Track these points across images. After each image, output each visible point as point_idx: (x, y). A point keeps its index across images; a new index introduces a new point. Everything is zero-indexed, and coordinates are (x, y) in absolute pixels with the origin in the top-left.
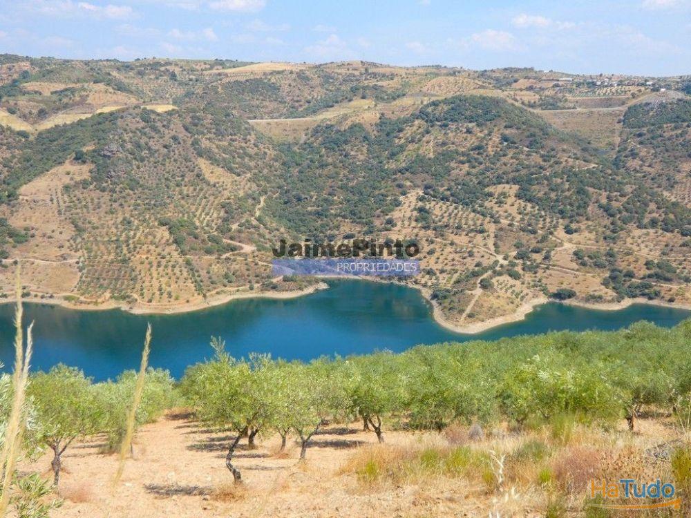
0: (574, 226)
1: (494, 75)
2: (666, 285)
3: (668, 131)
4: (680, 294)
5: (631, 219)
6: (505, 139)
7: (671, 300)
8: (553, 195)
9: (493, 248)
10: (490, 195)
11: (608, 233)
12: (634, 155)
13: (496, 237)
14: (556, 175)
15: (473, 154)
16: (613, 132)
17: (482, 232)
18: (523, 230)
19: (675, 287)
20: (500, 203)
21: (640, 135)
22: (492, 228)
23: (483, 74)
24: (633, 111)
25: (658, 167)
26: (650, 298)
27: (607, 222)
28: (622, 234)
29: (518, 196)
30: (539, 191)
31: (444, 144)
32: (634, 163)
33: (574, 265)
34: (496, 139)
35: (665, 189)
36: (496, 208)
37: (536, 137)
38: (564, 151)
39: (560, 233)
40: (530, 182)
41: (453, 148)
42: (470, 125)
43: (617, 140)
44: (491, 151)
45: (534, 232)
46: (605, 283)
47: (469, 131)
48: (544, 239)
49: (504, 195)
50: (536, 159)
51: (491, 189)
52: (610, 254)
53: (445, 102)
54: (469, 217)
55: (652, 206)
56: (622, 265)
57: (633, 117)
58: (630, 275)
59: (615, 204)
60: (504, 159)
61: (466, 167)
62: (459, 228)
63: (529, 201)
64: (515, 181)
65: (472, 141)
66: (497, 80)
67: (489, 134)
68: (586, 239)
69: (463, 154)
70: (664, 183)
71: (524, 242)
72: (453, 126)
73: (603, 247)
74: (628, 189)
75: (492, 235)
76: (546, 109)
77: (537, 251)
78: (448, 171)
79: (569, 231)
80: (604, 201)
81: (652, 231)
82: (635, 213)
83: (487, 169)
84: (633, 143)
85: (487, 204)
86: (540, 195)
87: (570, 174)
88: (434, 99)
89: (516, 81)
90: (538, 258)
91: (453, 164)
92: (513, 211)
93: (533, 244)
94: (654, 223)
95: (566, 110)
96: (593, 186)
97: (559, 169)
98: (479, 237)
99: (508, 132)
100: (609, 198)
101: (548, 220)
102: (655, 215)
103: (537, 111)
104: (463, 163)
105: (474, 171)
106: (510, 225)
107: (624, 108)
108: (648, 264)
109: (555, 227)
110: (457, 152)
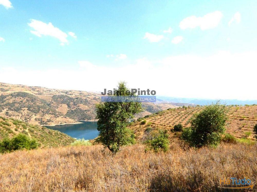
0: (36, 114)
1: (32, 87)
2: (49, 123)
3: (59, 99)
4: (51, 124)
5: (46, 113)
6: (27, 100)
7: (49, 125)
8: (34, 110)
9: (20, 118)
10: (22, 110)
11: (42, 115)
12: (53, 103)
13: (21, 116)
14: (35, 106)
15: (20, 102)
16: (50, 99)
17: (18, 116)
18: (27, 115)
19: (50, 123)
20: (23, 111)
21: (54, 100)
22: (20, 115)
23: (30, 87)
24: (54, 96)
25: (56, 105)
26: (46, 125)
27: (42, 114)
28: (44, 115)
29: (27, 110)
30: (31, 109)
31: (14, 100)
32: (52, 104)
33: (35, 120)
34: (25, 100)
35: (57, 108)
36: (22, 112)
37: (33, 99)
38: (38, 102)
39: (34, 115)
40: (30, 107)
41: (16, 101)
42: (21, 97)
43: (50, 100)
44: (24, 102)
45: (29, 116)
46: (39, 123)
47: (20, 98)
48: (30, 116)
49: (25, 109)
50: (32, 103)
51: (22, 109)
52: (42, 119)
53: (17, 93)
54: (17, 113)
55: (51, 111)
56: (43, 120)
57: (54, 97)
58: (44, 121)
59: (44, 111)
60: (26, 103)
61: (18, 105)
62: (14, 115)
63: (29, 110)
64: (27, 107)
65: (21, 100)
66: (33, 88)
67: (24, 99)
68: (38, 116)
69: (18, 102)
70: (56, 107)
71: (26, 117)
72: (17, 97)
73: (41, 117)
74: (47, 109)
75: (20, 116)
76: (39, 95)
77: (28, 119)
78: (14, 105)
79: (35, 115)
80: (43, 110)
81: (49, 115)
82: (47, 112)
83: (22, 105)
84: (53, 101)
85: (21, 111)
86: (32, 109)
87: (38, 106)
88: (15, 92)
89: (36, 89)
90: (28, 120)
91: (16, 104)
92: (26, 112)
93: (28, 117)
94: (50, 114)
95: (43, 95)
96: (41, 108)
97: (36, 105)
98: (18, 117)
99: (28, 99)
100: (44, 110)
101: (32, 113)
102: (51, 112)
103: (37, 95)
104: (18, 104)
105: (20, 105)
106: (25, 115)
107: (53, 95)
108: (47, 120)
109: (33, 115)
110: (17, 102)
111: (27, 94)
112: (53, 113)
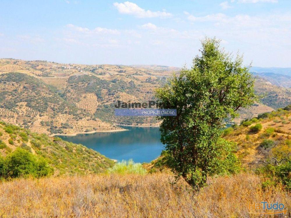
0: (42, 114)
1: (32, 63)
2: (65, 130)
3: (80, 84)
4: (69, 132)
5: (60, 111)
6: (24, 87)
7: (66, 133)
8: (37, 105)
9: (15, 122)
10: (17, 105)
11: (52, 116)
12: (69, 92)
13: (17, 118)
14: (39, 99)
15: (14, 92)
16: (64, 85)
17: (13, 117)
18: (26, 116)
19: (67, 130)
20: (20, 108)
21: (72, 86)
22: (16, 116)
23: (28, 63)
24: (71, 78)
25: (75, 96)
26: (60, 133)
27: (52, 113)
28: (56, 116)
29: (26, 106)
30: (33, 104)
31: (4, 89)
32: (68, 94)
33: (40, 126)
34: (22, 87)
35: (77, 102)
36: (19, 109)
37: (34, 86)
38: (43, 91)
39: (38, 116)
40: (31, 101)
41: (7, 90)
42: (14, 83)
43: (65, 87)
44: (19, 91)
45: (30, 117)
46: (48, 130)
47: (13, 85)
48: (32, 118)
49: (22, 105)
50: (34, 94)
51: (18, 104)
52: (52, 122)
53: (6, 74)
54: (10, 113)
55: (67, 107)
56: (54, 125)
57: (71, 80)
58: (56, 127)
59: (56, 107)
60: (23, 94)
61: (11, 97)
62: (5, 116)
63: (30, 107)
64: (26, 101)
65: (14, 88)
66: (32, 65)
67: (20, 86)
68: (45, 118)
69: (10, 92)
70: (77, 100)
71: (26, 120)
72: (8, 83)
73: (50, 120)
74: (60, 103)
75: (16, 118)
76: (44, 77)
77: (29, 122)
78: (4, 98)
79: (40, 116)
80: (52, 106)
81: (65, 115)
83: (17, 97)
84: (69, 88)
85: (16, 108)
86: (34, 105)
87: (44, 98)
88: (3, 73)
89: (38, 66)
90: (29, 124)
91: (6, 96)
92: (24, 110)
93: (29, 120)
94: (66, 112)
95: (51, 77)
96: (50, 102)
97: (40, 97)
98: (12, 119)
99: (26, 85)
100: (54, 106)
101: (35, 112)
102: (67, 110)
103: (41, 77)
104: (10, 95)
105: (13, 98)
106: (22, 115)
107: (68, 77)
108: (62, 124)
109: (36, 115)
110: (8, 92)
111: (23, 75)
112: (71, 110)
